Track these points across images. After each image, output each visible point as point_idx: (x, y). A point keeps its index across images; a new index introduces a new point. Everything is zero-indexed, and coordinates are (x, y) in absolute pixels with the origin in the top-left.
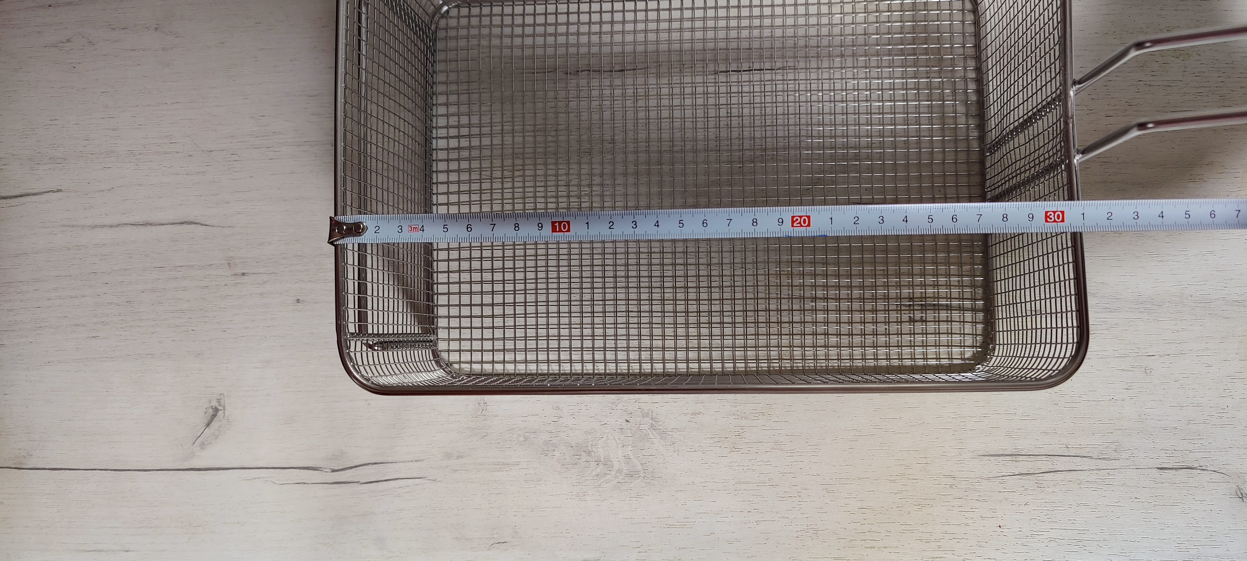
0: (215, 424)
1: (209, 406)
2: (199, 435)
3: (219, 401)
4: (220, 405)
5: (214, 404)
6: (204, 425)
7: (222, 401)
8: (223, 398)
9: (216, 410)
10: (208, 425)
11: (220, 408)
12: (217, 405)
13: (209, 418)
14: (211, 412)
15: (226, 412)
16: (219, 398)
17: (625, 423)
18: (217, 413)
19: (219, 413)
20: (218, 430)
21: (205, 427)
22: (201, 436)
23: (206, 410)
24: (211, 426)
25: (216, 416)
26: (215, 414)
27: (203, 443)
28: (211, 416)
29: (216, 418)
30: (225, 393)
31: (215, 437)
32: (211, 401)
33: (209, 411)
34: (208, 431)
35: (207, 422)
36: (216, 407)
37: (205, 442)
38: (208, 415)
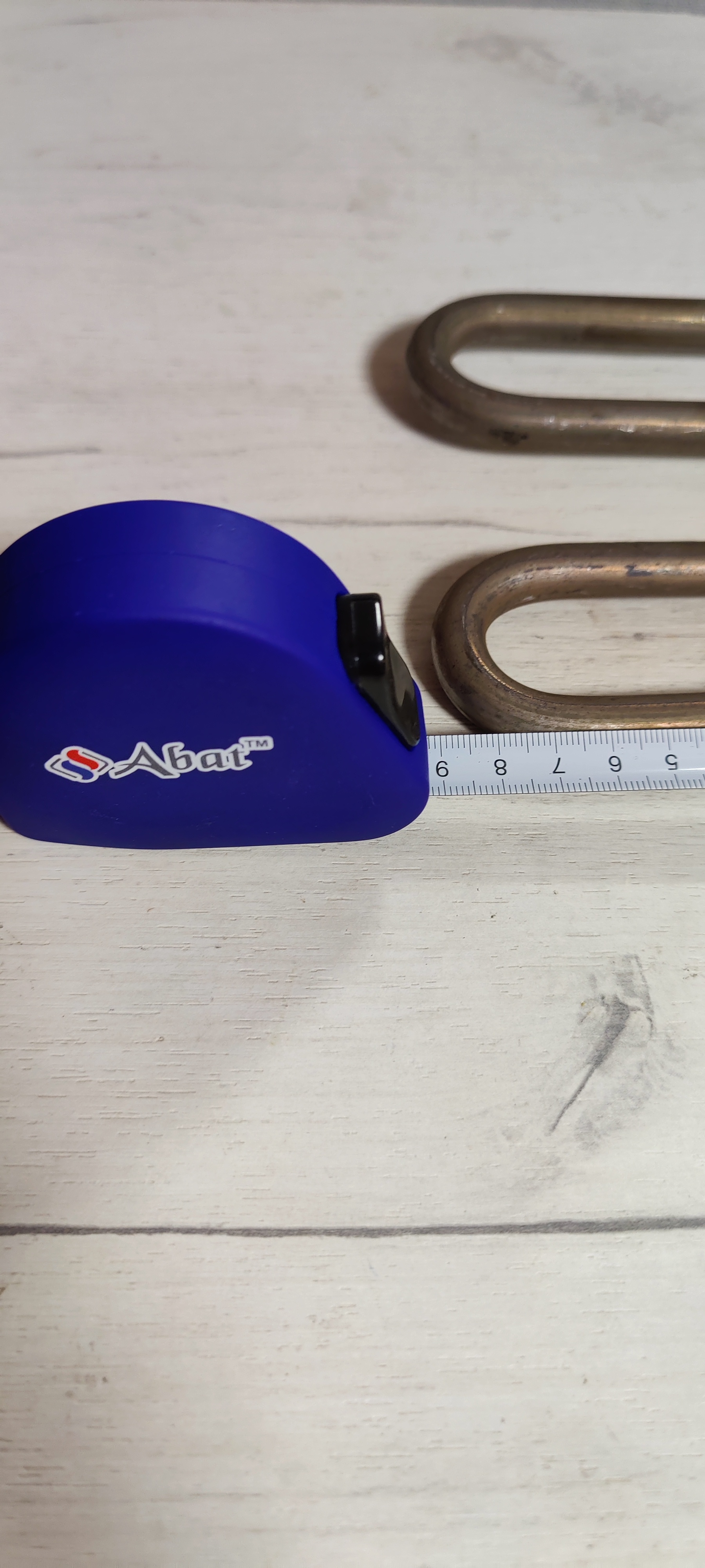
0: (623, 1059)
2: (568, 1096)
3: (624, 979)
4: (633, 994)
5: (609, 988)
6: (584, 1059)
7: (637, 981)
8: (636, 969)
9: (621, 1010)
10: (599, 1060)
11: (631, 1002)
12: (619, 992)
13: (598, 1037)
14: (602, 1012)
15: (653, 1026)
16: (620, 968)
18: (624, 1016)
19: (637, 1020)
20: (639, 1077)
21: (589, 1067)
22: (579, 1098)
23: (576, 1009)
24: (607, 1063)
25: (624, 1031)
26: (617, 1021)
27: (590, 1125)
28: (602, 1030)
29: (623, 1039)
30: (640, 955)
31: (632, 1103)
32: (593, 979)
33: (586, 1010)
34: (600, 1083)
35: (588, 1048)
36: (616, 997)
37: (597, 1125)
38: (585, 1025)
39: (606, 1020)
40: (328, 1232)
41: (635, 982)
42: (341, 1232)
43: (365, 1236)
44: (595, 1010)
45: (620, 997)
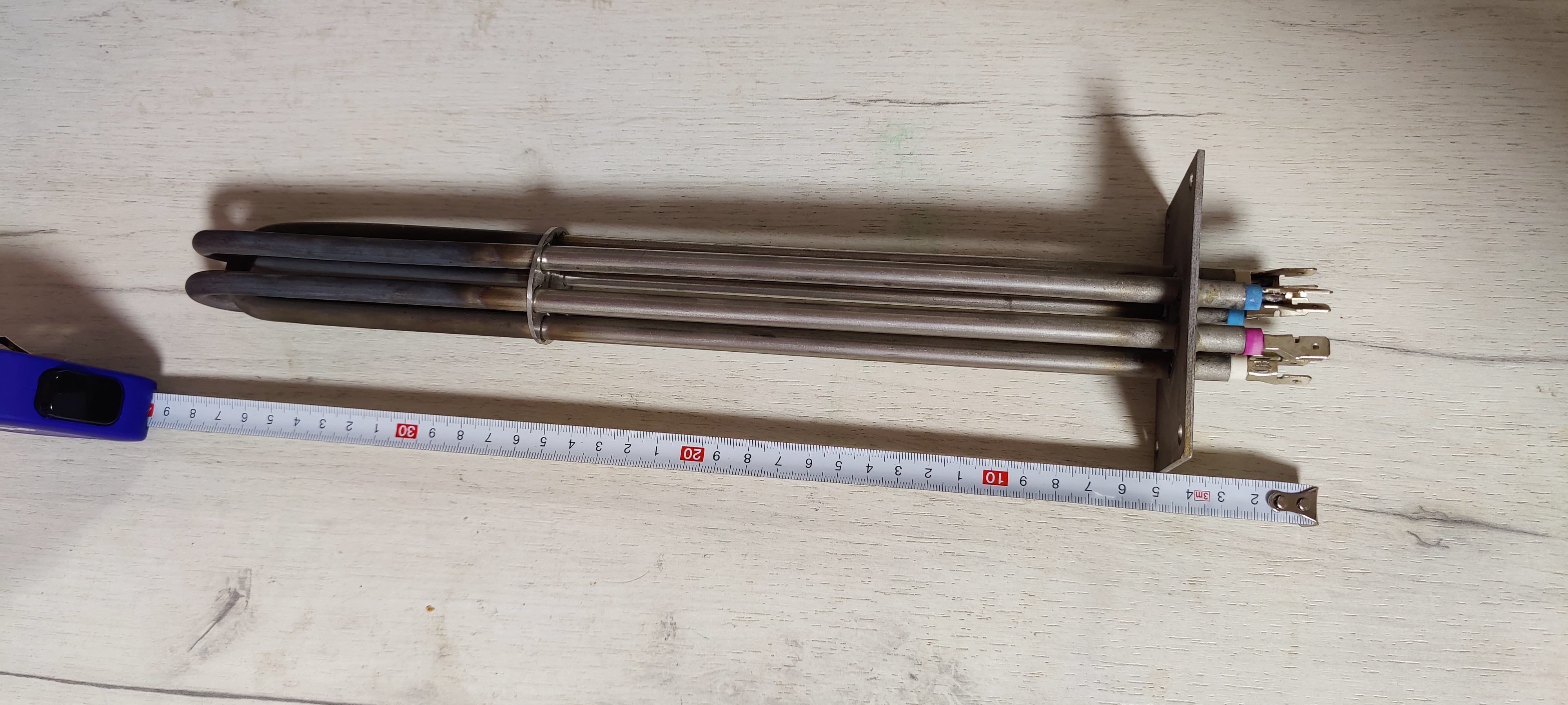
0: (230, 620)
1: (225, 588)
2: (201, 635)
3: (242, 581)
4: (243, 588)
5: (234, 585)
6: (213, 618)
7: (247, 582)
8: (249, 576)
9: (236, 596)
10: (218, 620)
11: (241, 592)
12: (238, 586)
13: (222, 608)
14: (226, 597)
15: (250, 601)
16: (242, 575)
17: (908, 681)
18: (236, 599)
19: (241, 601)
20: (234, 629)
21: (214, 622)
22: (205, 636)
23: (216, 594)
24: (222, 621)
25: (234, 606)
26: (232, 601)
27: (206, 649)
28: (224, 605)
29: (232, 610)
30: (253, 569)
31: (227, 641)
32: (228, 579)
33: (221, 595)
34: (216, 631)
35: (215, 613)
36: (235, 589)
37: (209, 649)
38: (218, 602)
39: (228, 600)
40: (92, 684)
41: (246, 583)
42: (97, 685)
43: (106, 688)
44: (224, 595)
45: (237, 589)
